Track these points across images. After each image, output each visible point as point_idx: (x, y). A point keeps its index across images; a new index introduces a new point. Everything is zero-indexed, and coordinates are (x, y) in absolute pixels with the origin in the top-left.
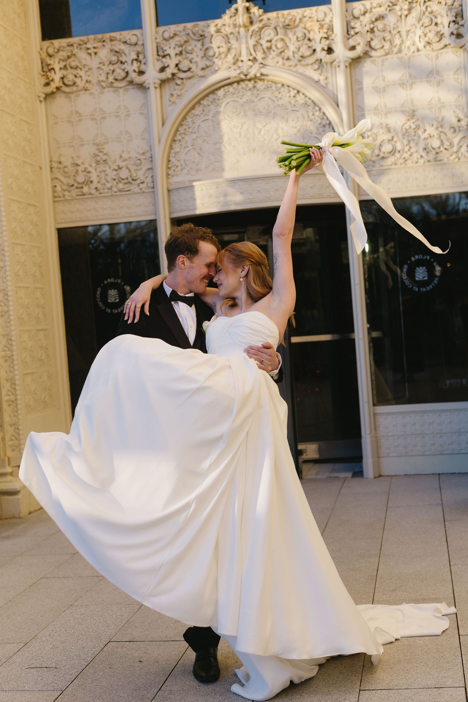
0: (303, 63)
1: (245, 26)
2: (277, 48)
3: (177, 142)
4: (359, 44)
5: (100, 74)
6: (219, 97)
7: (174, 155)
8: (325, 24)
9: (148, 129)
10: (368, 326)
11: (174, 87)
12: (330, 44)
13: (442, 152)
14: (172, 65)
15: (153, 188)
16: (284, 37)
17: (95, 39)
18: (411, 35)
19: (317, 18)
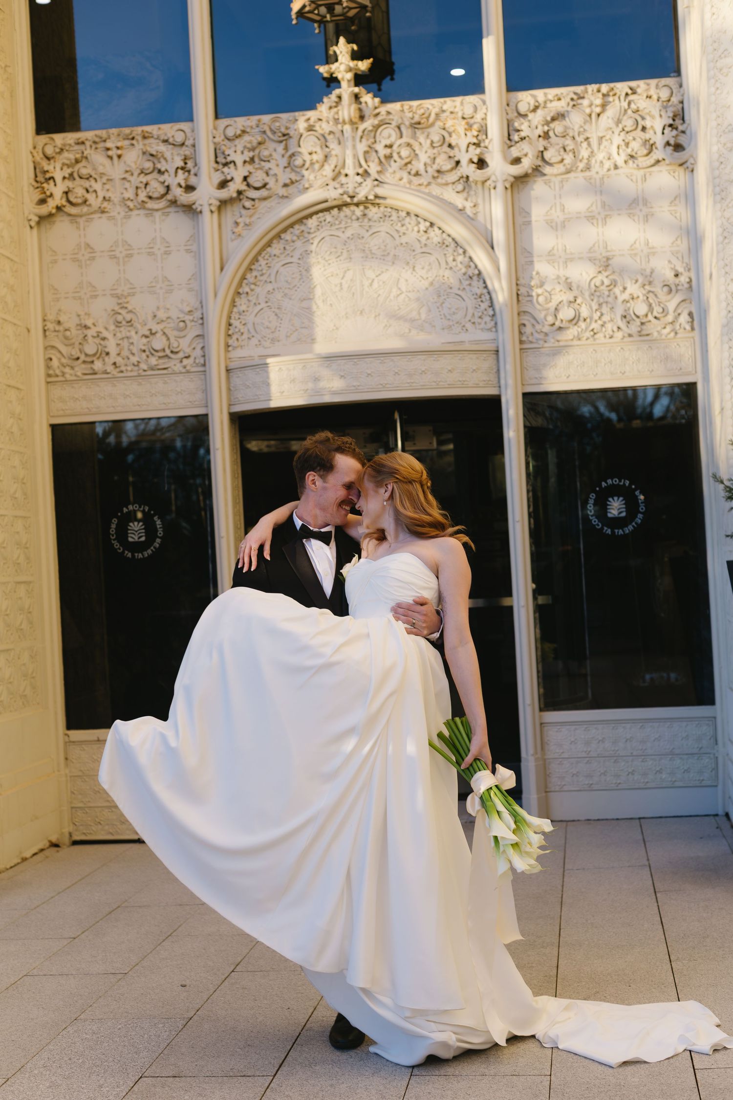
0: (439, 180)
1: (352, 122)
2: (400, 157)
3: (242, 296)
4: (526, 155)
5: (126, 189)
6: (310, 229)
7: (237, 316)
8: (475, 123)
9: (199, 275)
10: (534, 586)
11: (240, 213)
12: (481, 153)
13: (650, 321)
14: (238, 179)
15: (204, 365)
16: (412, 141)
17: (119, 135)
18: (605, 143)
19: (463, 114)
